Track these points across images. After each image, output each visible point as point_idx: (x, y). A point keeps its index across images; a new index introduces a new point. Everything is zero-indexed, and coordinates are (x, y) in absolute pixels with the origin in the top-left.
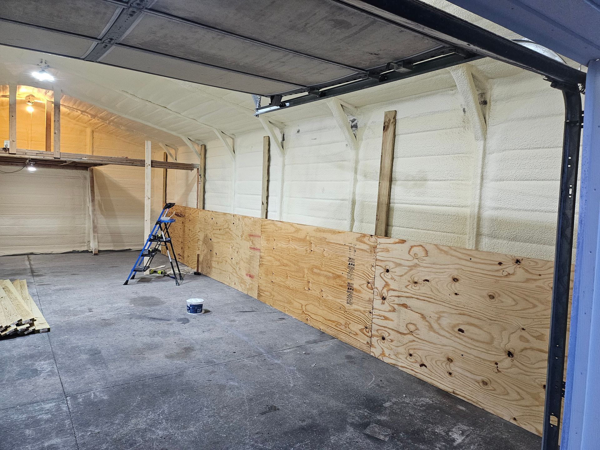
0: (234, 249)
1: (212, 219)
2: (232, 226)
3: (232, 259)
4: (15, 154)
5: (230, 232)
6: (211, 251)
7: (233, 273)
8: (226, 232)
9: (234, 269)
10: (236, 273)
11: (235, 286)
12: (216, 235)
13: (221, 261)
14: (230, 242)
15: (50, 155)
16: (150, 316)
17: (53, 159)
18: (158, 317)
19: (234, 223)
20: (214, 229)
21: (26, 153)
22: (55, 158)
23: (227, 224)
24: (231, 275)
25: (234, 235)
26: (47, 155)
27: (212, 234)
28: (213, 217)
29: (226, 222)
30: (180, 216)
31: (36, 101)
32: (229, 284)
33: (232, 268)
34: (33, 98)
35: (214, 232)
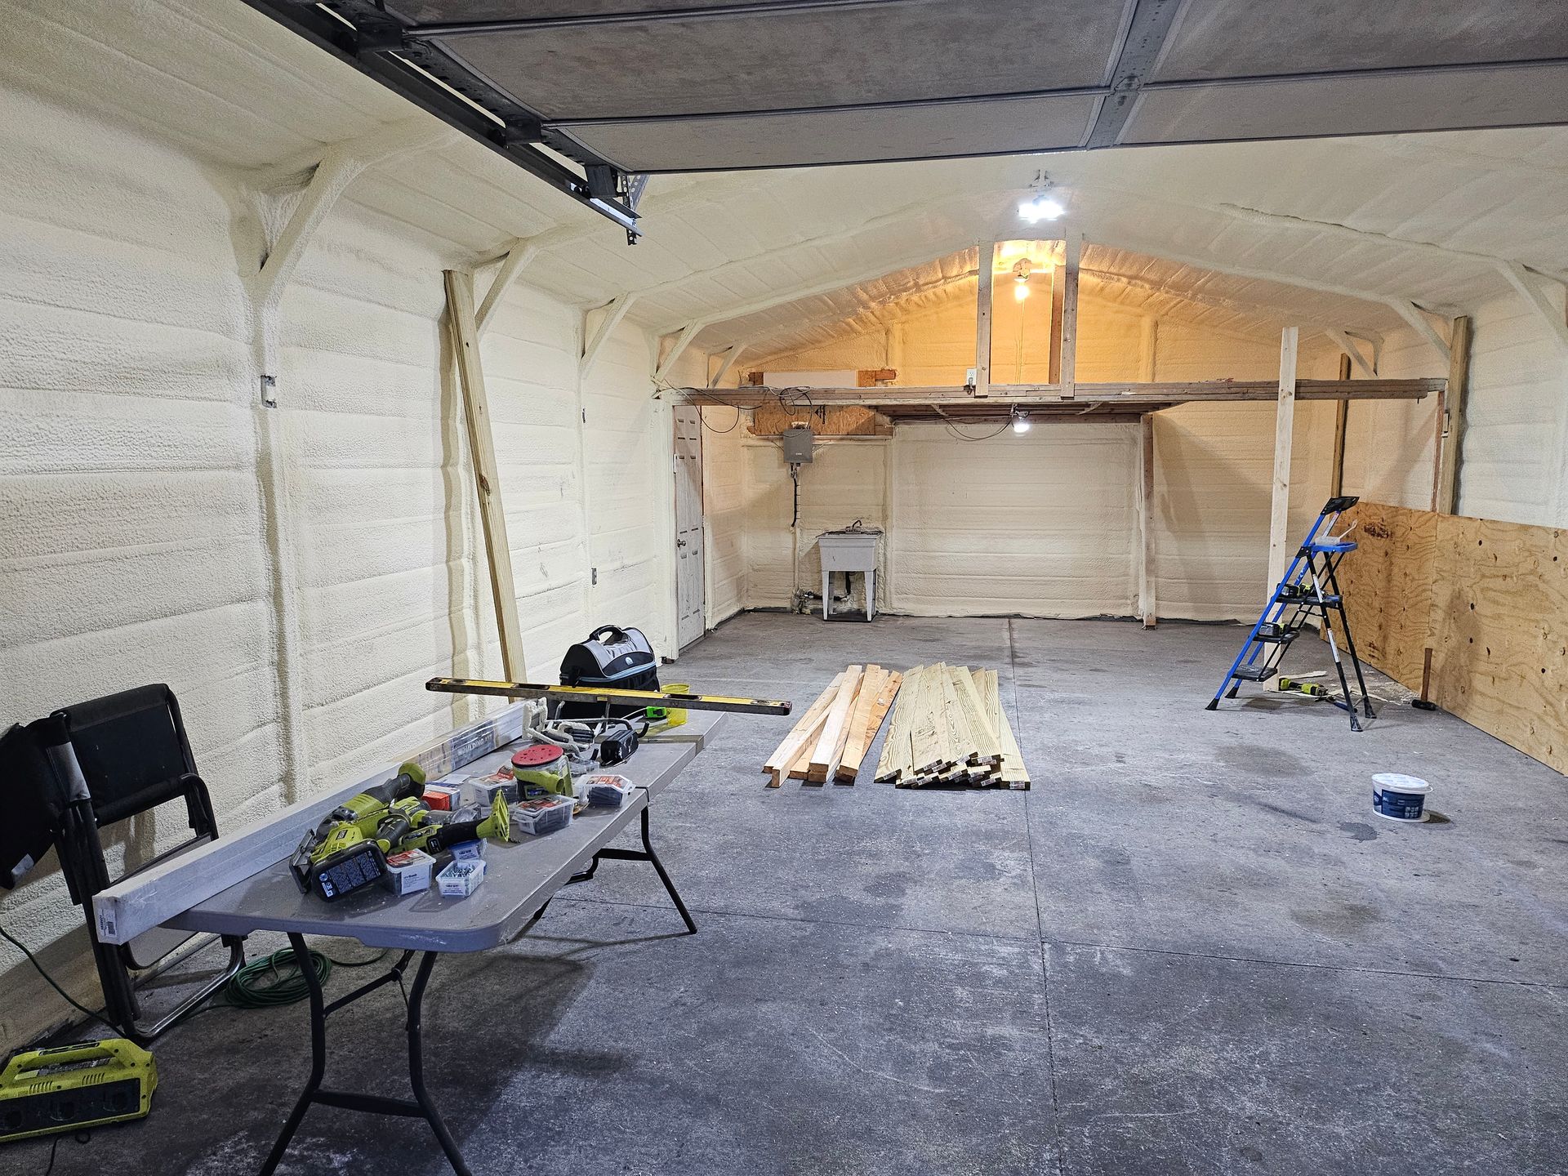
0: (1554, 642)
1: (1480, 543)
2: (1547, 567)
3: (1543, 671)
4: (986, 397)
5: (1542, 586)
6: (1471, 641)
7: (1545, 718)
8: (1528, 587)
9: (1551, 705)
10: (1557, 717)
11: (1551, 758)
12: (1491, 594)
13: (1503, 675)
14: (1539, 616)
15: (1053, 393)
16: (1264, 801)
17: (1060, 400)
18: (1286, 806)
19: (1555, 559)
20: (1483, 576)
21: (1006, 394)
22: (1063, 398)
23: (1530, 560)
24: (1536, 723)
25: (1556, 597)
26: (1047, 393)
27: (1478, 593)
28: (1483, 539)
29: (1527, 554)
30: (1379, 535)
31: (1033, 271)
32: (1530, 748)
33: (1542, 701)
34: (1028, 265)
35: (1486, 583)
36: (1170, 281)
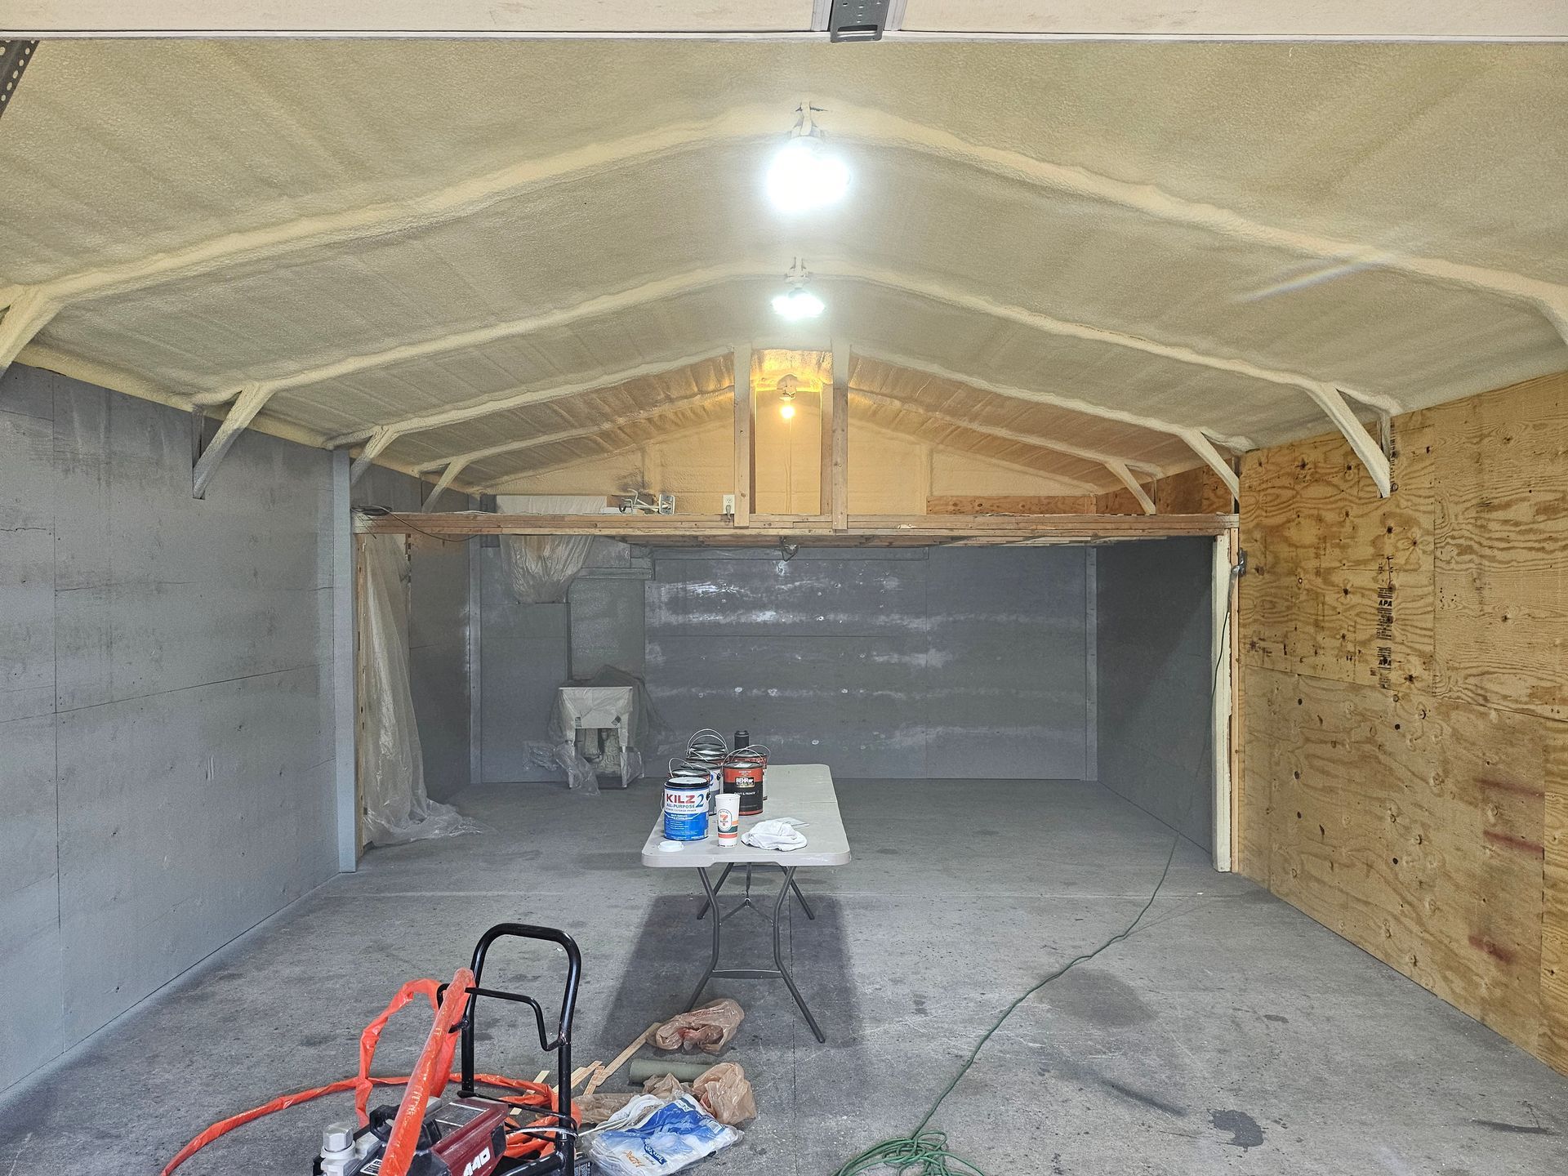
0: (1407, 828)
1: (1300, 702)
2: (1387, 736)
3: (1395, 861)
4: (747, 528)
5: (1382, 757)
6: (1299, 815)
7: (1403, 919)
8: (1365, 758)
9: (1410, 904)
10: (1420, 921)
11: (1415, 971)
12: (1318, 763)
13: (1345, 861)
14: (1382, 794)
15: (823, 525)
17: (832, 533)
19: (1397, 727)
20: (1307, 740)
21: (770, 524)
22: (835, 530)
23: (1365, 727)
24: (1392, 924)
25: (1401, 772)
26: (818, 525)
27: (1302, 759)
28: (1302, 696)
29: (1359, 718)
31: (799, 389)
32: (1387, 954)
33: (1398, 898)
34: (793, 382)
35: (1312, 748)
36: (946, 404)
